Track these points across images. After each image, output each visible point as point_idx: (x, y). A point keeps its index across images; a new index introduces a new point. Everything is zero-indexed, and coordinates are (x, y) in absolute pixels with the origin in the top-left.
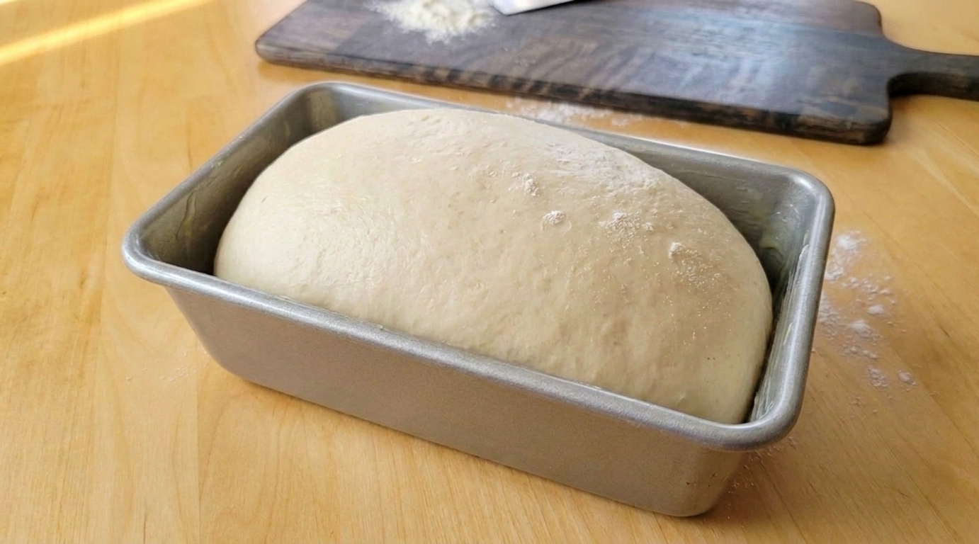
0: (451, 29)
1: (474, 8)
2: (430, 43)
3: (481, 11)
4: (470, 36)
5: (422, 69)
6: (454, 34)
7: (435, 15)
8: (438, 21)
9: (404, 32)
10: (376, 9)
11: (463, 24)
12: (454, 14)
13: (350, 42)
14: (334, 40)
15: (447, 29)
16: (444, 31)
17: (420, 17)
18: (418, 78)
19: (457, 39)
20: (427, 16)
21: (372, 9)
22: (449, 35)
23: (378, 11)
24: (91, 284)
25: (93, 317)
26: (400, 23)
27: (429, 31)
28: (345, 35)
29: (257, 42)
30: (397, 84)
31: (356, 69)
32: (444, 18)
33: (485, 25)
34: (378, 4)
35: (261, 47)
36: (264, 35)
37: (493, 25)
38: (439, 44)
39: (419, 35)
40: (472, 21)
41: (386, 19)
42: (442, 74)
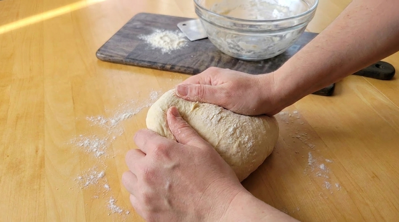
0: (171, 48)
1: (179, 39)
2: (163, 53)
3: (182, 40)
4: (178, 51)
5: (160, 65)
6: (172, 49)
7: (165, 42)
8: (166, 44)
9: (153, 49)
10: (142, 38)
11: (175, 46)
12: (172, 41)
13: (132, 53)
14: (126, 52)
15: (169, 47)
16: (168, 49)
17: (159, 42)
18: (159, 68)
19: (173, 52)
20: (162, 42)
21: (140, 38)
22: (170, 50)
23: (143, 39)
24: (40, 153)
25: (42, 165)
26: (151, 44)
27: (163, 48)
28: (130, 50)
29: (97, 53)
30: (151, 70)
31: (136, 64)
32: (168, 43)
33: (183, 46)
34: (143, 36)
35: (98, 55)
36: (99, 50)
37: (187, 45)
38: (166, 54)
39: (158, 50)
40: (178, 44)
41: (145, 42)
42: (168, 67)
